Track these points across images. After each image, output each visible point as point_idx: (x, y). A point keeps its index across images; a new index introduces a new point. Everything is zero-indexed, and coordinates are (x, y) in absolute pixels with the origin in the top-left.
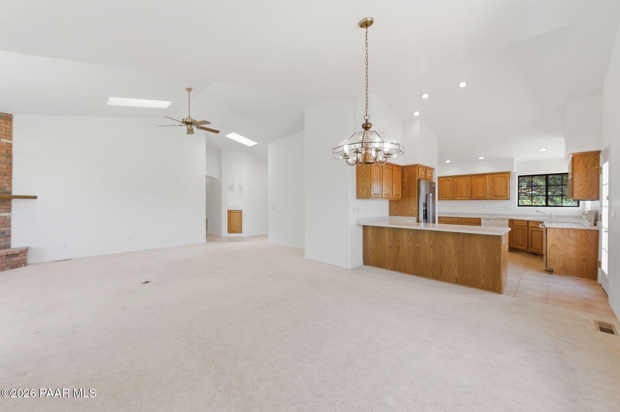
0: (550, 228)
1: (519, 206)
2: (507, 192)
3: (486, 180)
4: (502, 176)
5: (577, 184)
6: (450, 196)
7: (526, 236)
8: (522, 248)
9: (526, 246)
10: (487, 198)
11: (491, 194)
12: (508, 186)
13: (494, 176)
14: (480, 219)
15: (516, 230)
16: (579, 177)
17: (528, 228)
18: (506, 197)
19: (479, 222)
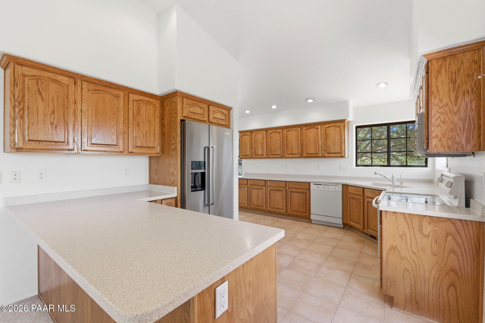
0: (386, 212)
1: (357, 165)
2: (341, 147)
3: (318, 131)
4: (336, 126)
5: (436, 120)
6: (279, 154)
7: (362, 209)
8: (356, 226)
9: (362, 223)
10: (319, 156)
11: (324, 150)
12: (342, 139)
13: (327, 126)
14: (310, 183)
15: (350, 199)
16: (440, 105)
17: (364, 198)
18: (340, 155)
19: (308, 188)
